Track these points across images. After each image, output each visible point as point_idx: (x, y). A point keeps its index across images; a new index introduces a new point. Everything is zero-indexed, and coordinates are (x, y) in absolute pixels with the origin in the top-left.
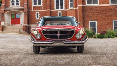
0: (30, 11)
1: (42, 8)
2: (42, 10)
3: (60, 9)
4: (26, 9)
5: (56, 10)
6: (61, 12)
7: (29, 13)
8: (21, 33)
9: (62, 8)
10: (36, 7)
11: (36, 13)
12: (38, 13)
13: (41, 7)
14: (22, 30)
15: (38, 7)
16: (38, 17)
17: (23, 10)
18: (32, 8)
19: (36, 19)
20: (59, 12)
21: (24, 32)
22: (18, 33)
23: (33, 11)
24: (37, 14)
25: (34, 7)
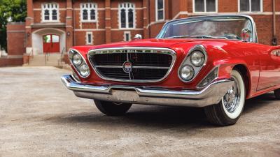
0: (76, 30)
1: (97, 25)
2: (97, 29)
3: (127, 28)
4: (71, 26)
5: (120, 28)
6: (129, 32)
7: (75, 34)
8: (61, 68)
9: (131, 25)
10: (87, 24)
11: (87, 33)
12: (91, 33)
13: (95, 23)
14: (63, 62)
15: (91, 23)
16: (90, 41)
17: (65, 28)
18: (81, 26)
19: (88, 43)
20: (125, 32)
21: (67, 65)
22: (57, 67)
23: (81, 30)
24: (89, 35)
25: (83, 24)
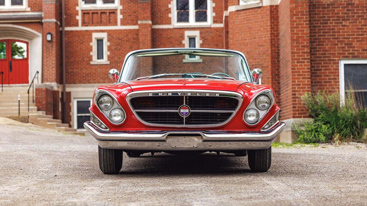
0: (67, 29)
1: (120, 17)
2: (119, 27)
3: (192, 22)
4: (54, 20)
5: (175, 24)
6: (196, 34)
7: (65, 39)
9: (201, 16)
10: (95, 12)
11: (95, 35)
12: (104, 36)
13: (113, 12)
14: (34, 107)
15: (103, 12)
16: (100, 56)
18: (79, 18)
19: (95, 61)
20: (187, 33)
21: (41, 113)
22: (15, 118)
23: (80, 28)
24: (100, 41)
25: (85, 13)
